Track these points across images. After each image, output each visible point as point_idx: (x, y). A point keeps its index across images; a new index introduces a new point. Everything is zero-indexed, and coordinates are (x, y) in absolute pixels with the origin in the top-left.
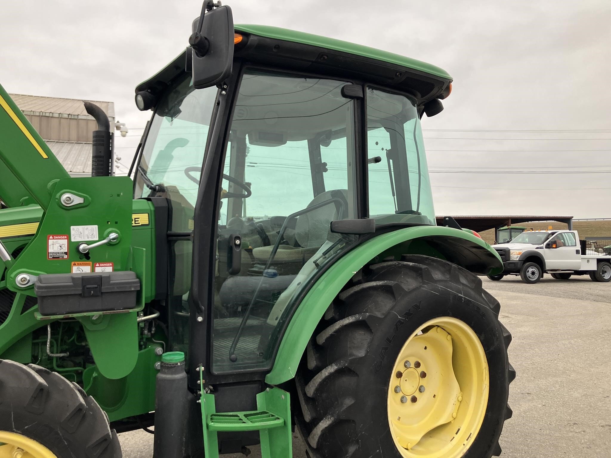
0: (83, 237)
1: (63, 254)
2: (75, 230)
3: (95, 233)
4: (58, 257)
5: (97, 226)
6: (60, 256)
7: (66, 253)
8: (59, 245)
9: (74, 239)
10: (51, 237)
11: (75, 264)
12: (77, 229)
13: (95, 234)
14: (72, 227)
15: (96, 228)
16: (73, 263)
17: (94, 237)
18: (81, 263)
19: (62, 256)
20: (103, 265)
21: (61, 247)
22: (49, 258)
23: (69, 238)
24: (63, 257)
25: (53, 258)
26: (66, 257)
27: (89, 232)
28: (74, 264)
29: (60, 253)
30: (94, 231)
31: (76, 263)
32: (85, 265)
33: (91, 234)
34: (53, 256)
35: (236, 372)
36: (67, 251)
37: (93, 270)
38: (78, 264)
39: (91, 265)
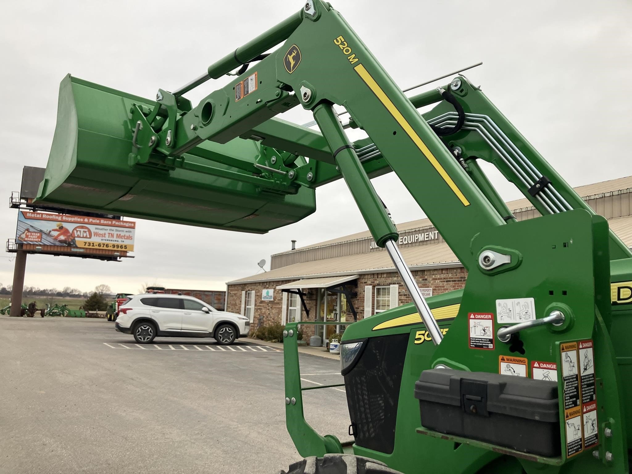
0: (512, 317)
1: (487, 342)
2: (502, 306)
3: (530, 311)
4: (482, 346)
5: (532, 300)
6: (483, 344)
7: (491, 341)
8: (482, 328)
9: (501, 319)
10: (472, 316)
11: (504, 360)
13: (531, 313)
14: (498, 301)
15: (531, 302)
16: (500, 357)
17: (530, 318)
18: (512, 358)
19: (487, 344)
20: (545, 366)
21: (484, 330)
22: (471, 346)
23: (494, 319)
24: (488, 346)
25: (476, 346)
26: (491, 346)
27: (522, 309)
28: (502, 360)
29: (484, 340)
30: (528, 308)
31: (505, 357)
32: (517, 363)
33: (524, 313)
34: (475, 344)
36: (491, 338)
37: (530, 374)
38: (508, 360)
39: (526, 363)
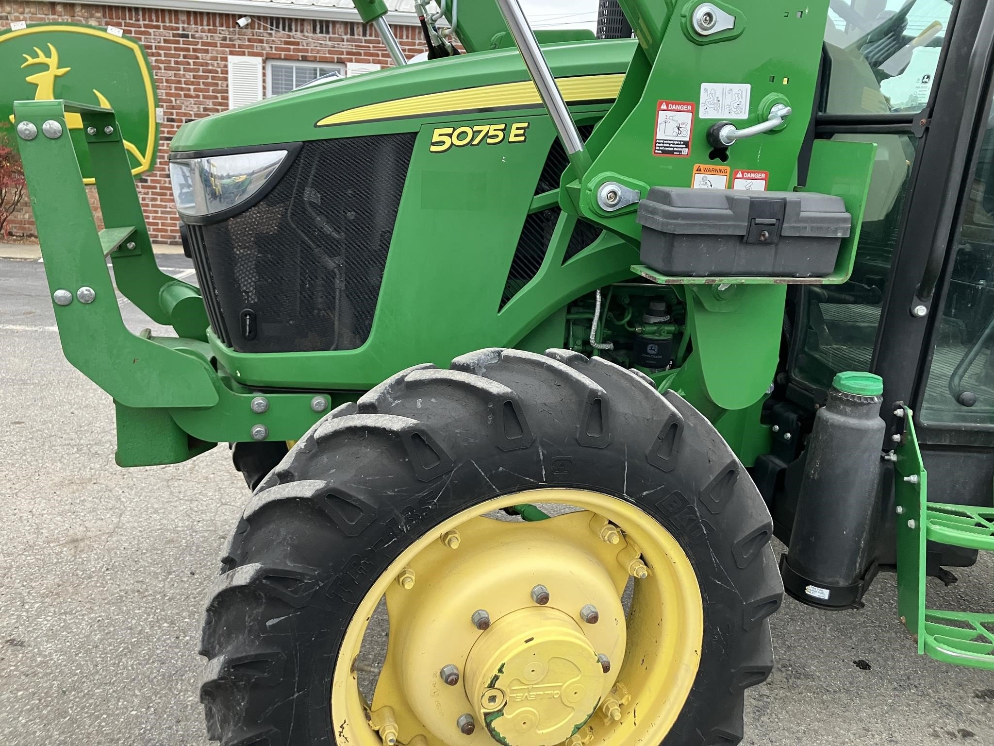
0: (720, 110)
1: (681, 146)
2: (709, 92)
3: (743, 103)
4: (672, 152)
5: (748, 86)
6: (675, 149)
7: (686, 144)
8: (675, 125)
9: (705, 113)
10: (664, 107)
11: (700, 170)
12: (713, 92)
13: (746, 105)
14: (704, 86)
15: (747, 90)
16: (696, 166)
17: (741, 112)
18: (711, 167)
19: (679, 149)
20: (749, 176)
21: (678, 128)
22: (656, 151)
23: (695, 111)
24: (681, 151)
25: (664, 152)
26: (685, 151)
27: (734, 99)
28: (697, 170)
29: (676, 142)
30: (742, 98)
31: (702, 166)
32: (716, 173)
33: (736, 105)
34: (662, 148)
35: (965, 427)
36: (687, 139)
37: (730, 185)
38: (705, 170)
39: (728, 174)
